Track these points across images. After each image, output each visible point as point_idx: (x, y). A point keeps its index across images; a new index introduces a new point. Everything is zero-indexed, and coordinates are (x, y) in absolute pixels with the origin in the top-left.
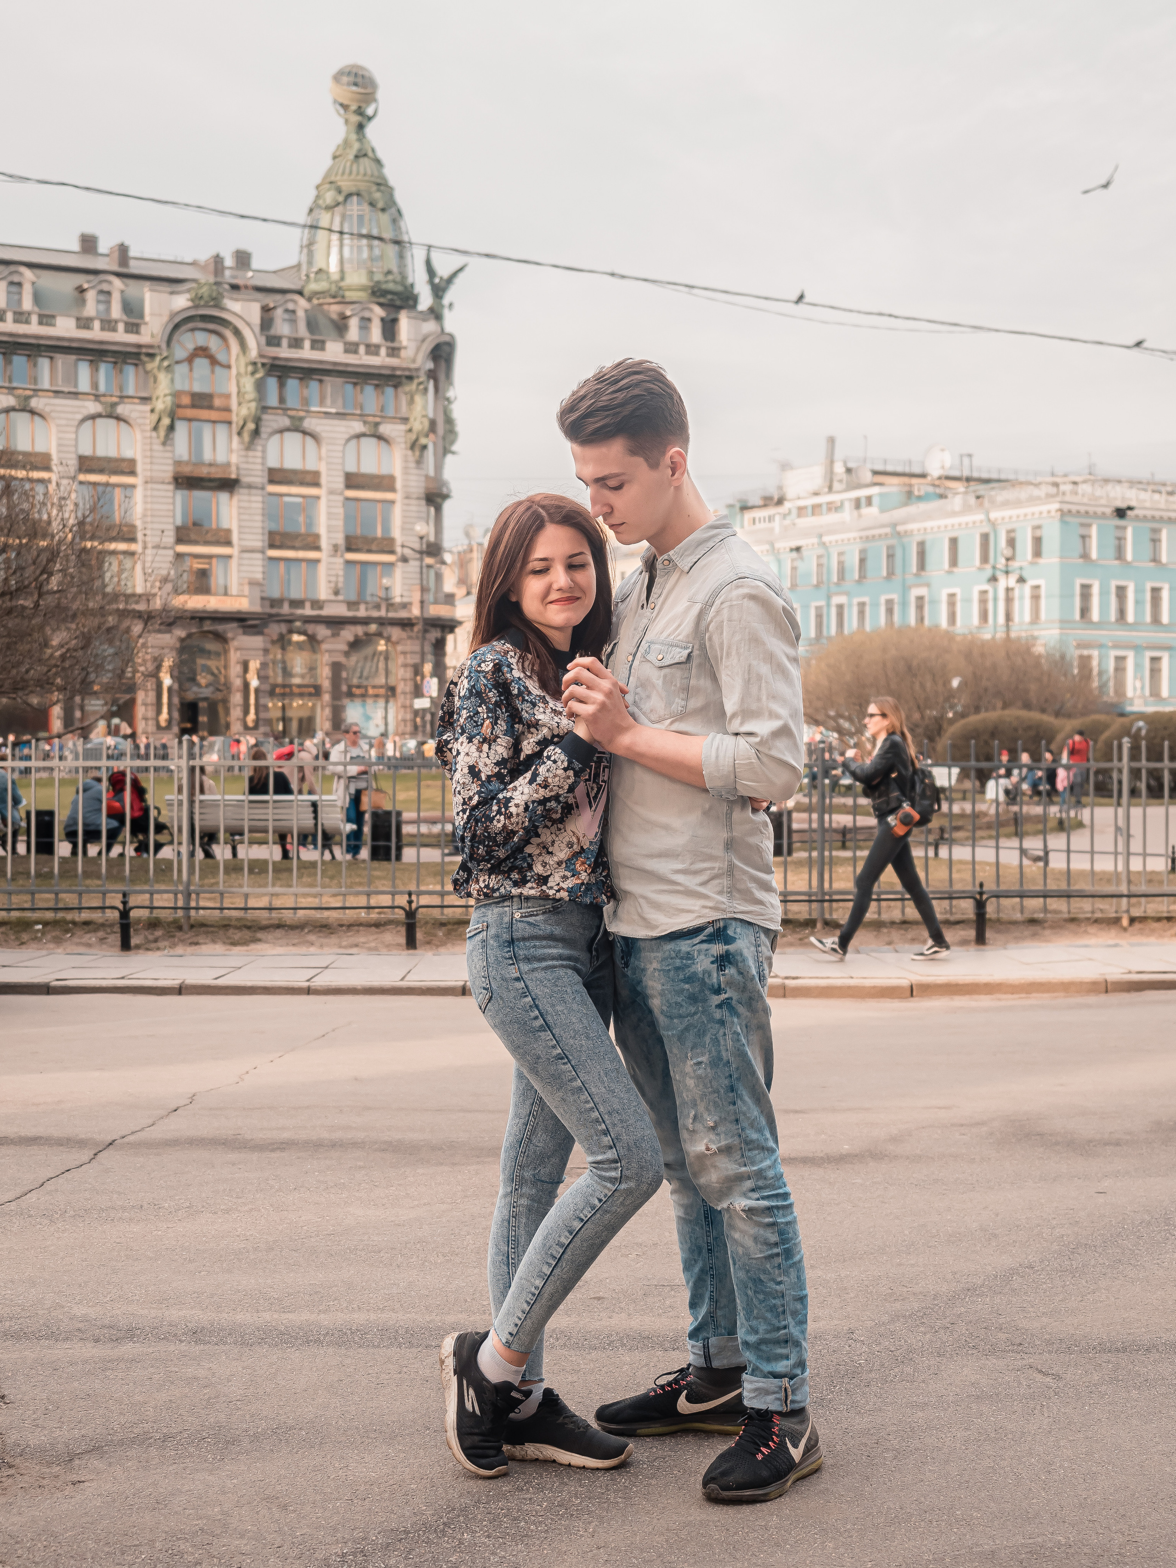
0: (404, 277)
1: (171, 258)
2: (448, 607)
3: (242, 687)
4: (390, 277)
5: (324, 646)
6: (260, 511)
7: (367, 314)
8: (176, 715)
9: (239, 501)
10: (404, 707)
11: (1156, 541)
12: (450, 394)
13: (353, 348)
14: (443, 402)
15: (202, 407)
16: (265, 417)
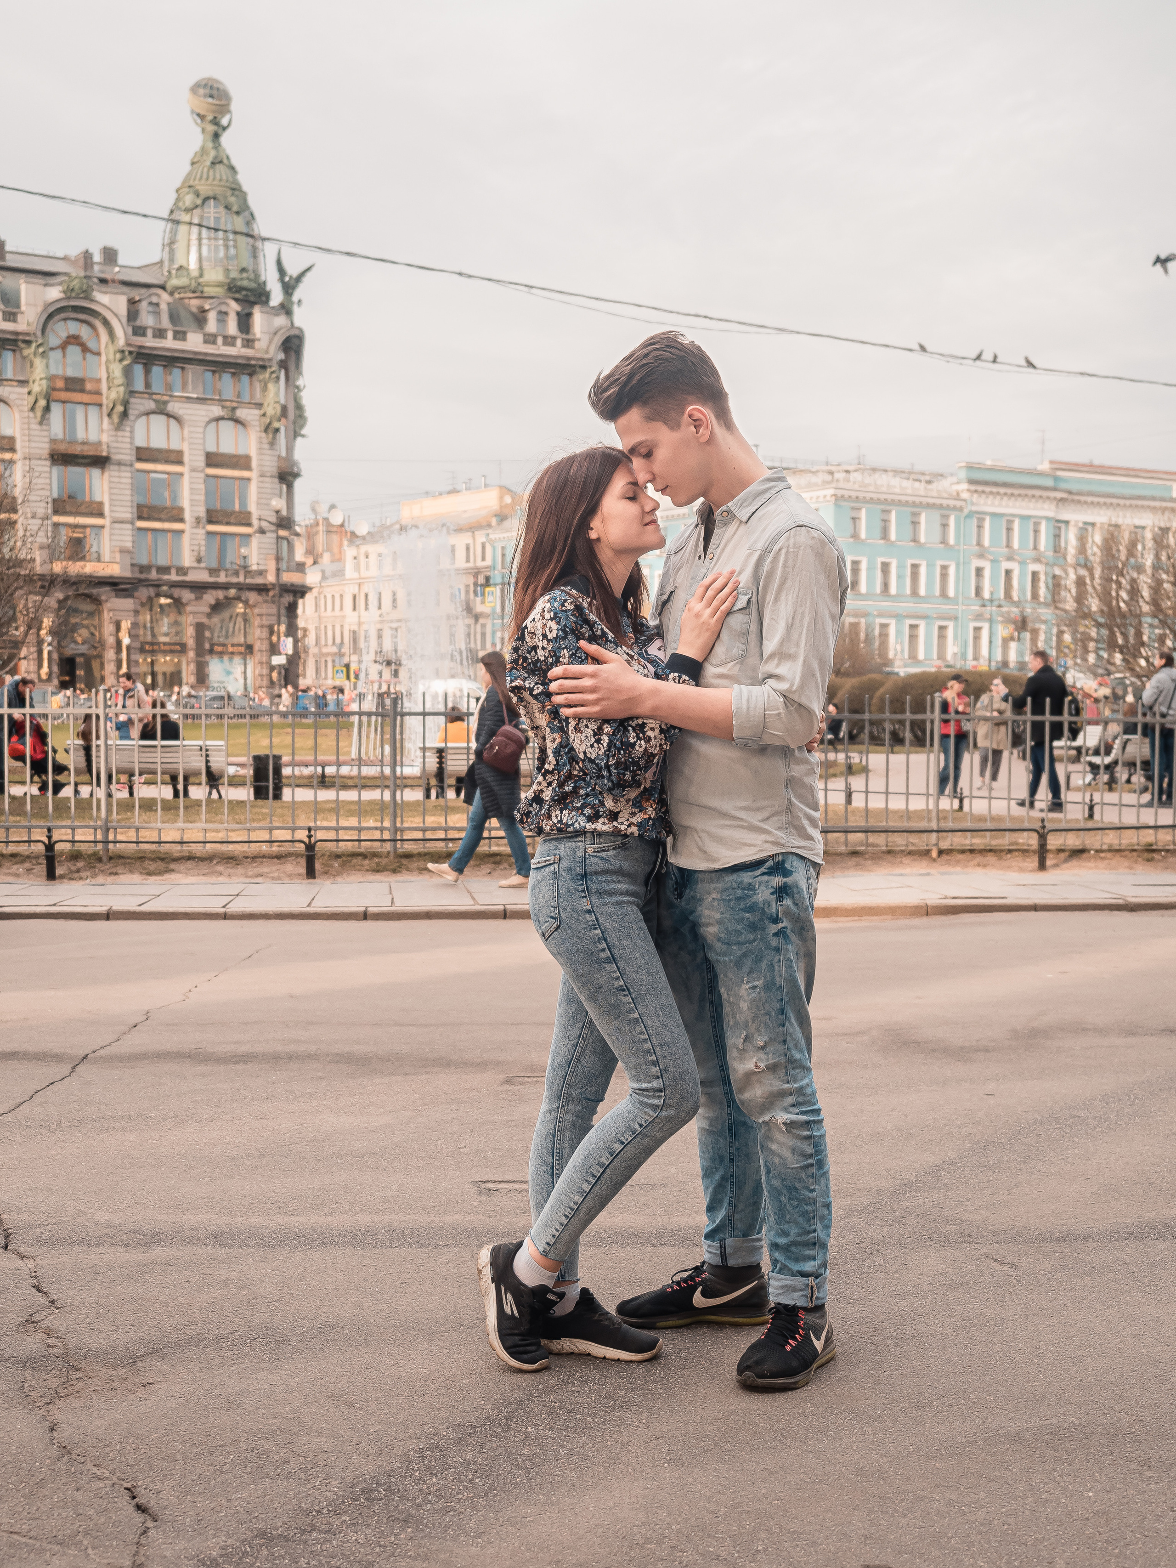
0: (257, 276)
1: (44, 253)
2: (299, 575)
3: (114, 645)
4: (245, 275)
5: (189, 609)
6: (129, 487)
7: (224, 308)
8: (56, 669)
9: (110, 476)
10: (261, 663)
11: (915, 524)
12: (300, 382)
13: (212, 339)
14: (294, 390)
15: (74, 391)
16: (132, 400)
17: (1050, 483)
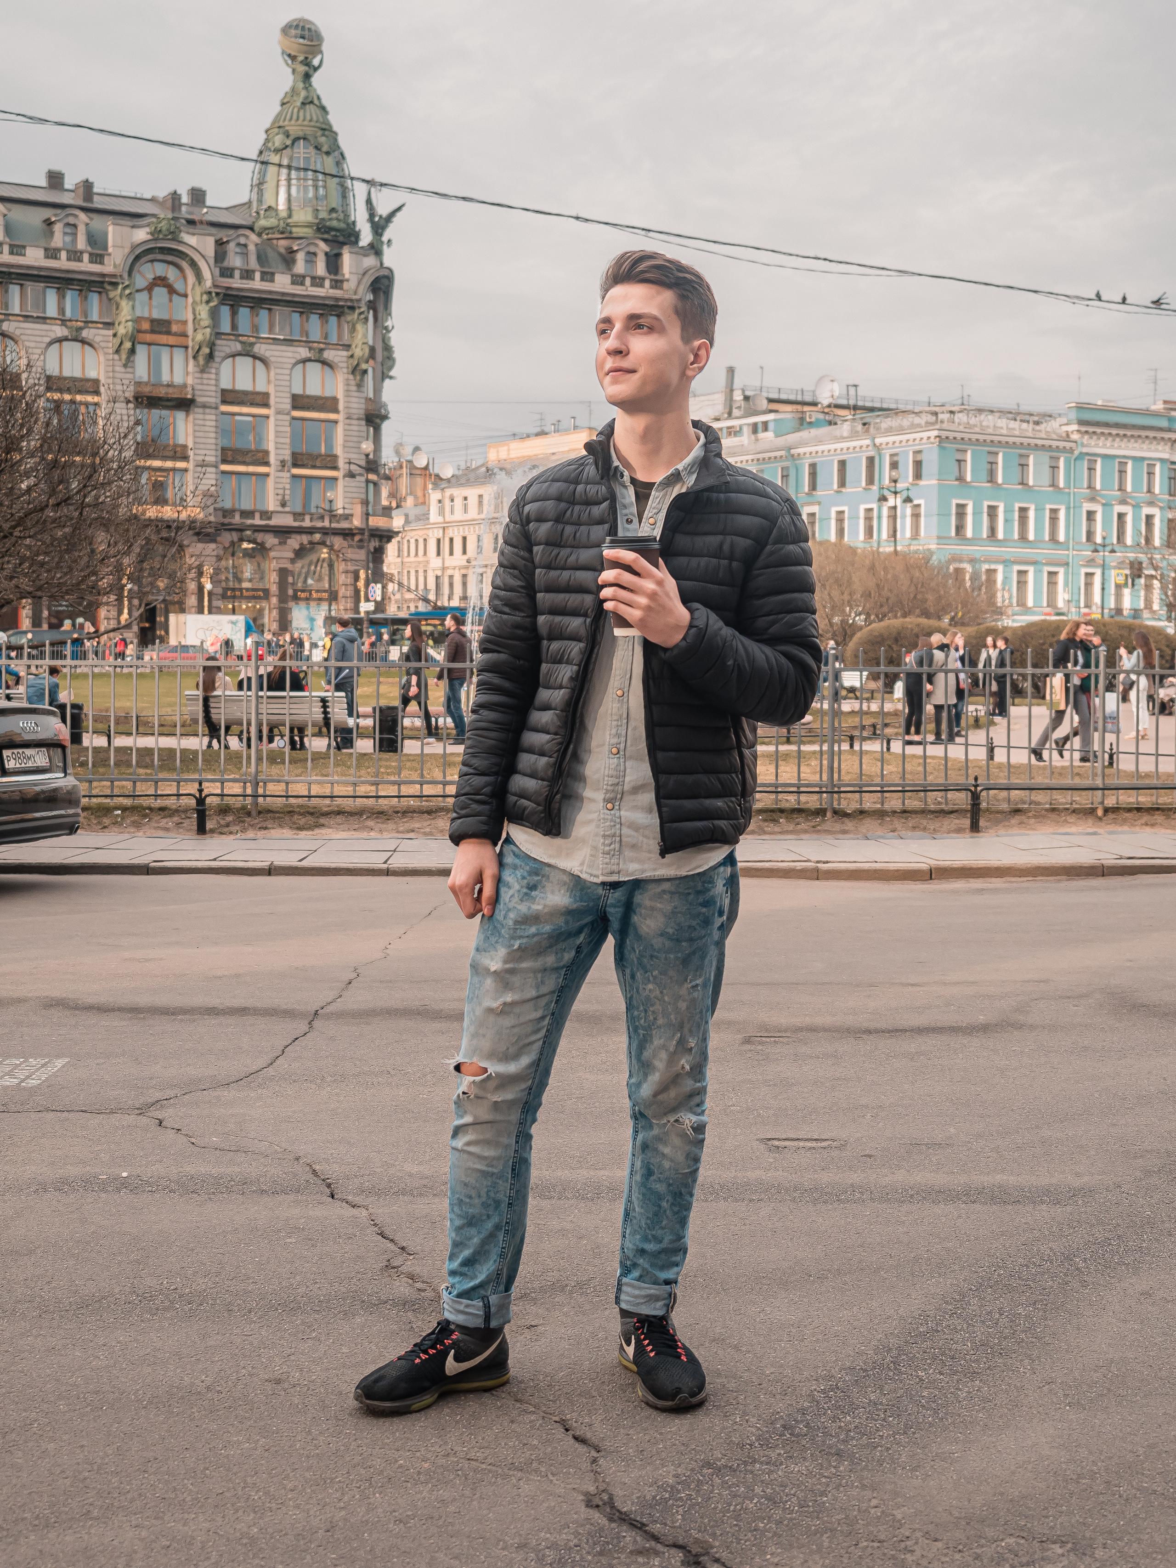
0: (347, 216)
1: (132, 195)
2: (385, 519)
3: (196, 591)
4: (334, 215)
5: (272, 554)
6: (214, 429)
7: (312, 249)
8: (136, 616)
9: (195, 419)
11: (1024, 466)
12: (389, 323)
13: (300, 280)
14: (382, 331)
15: (160, 333)
16: (218, 342)
17: (1164, 423)
